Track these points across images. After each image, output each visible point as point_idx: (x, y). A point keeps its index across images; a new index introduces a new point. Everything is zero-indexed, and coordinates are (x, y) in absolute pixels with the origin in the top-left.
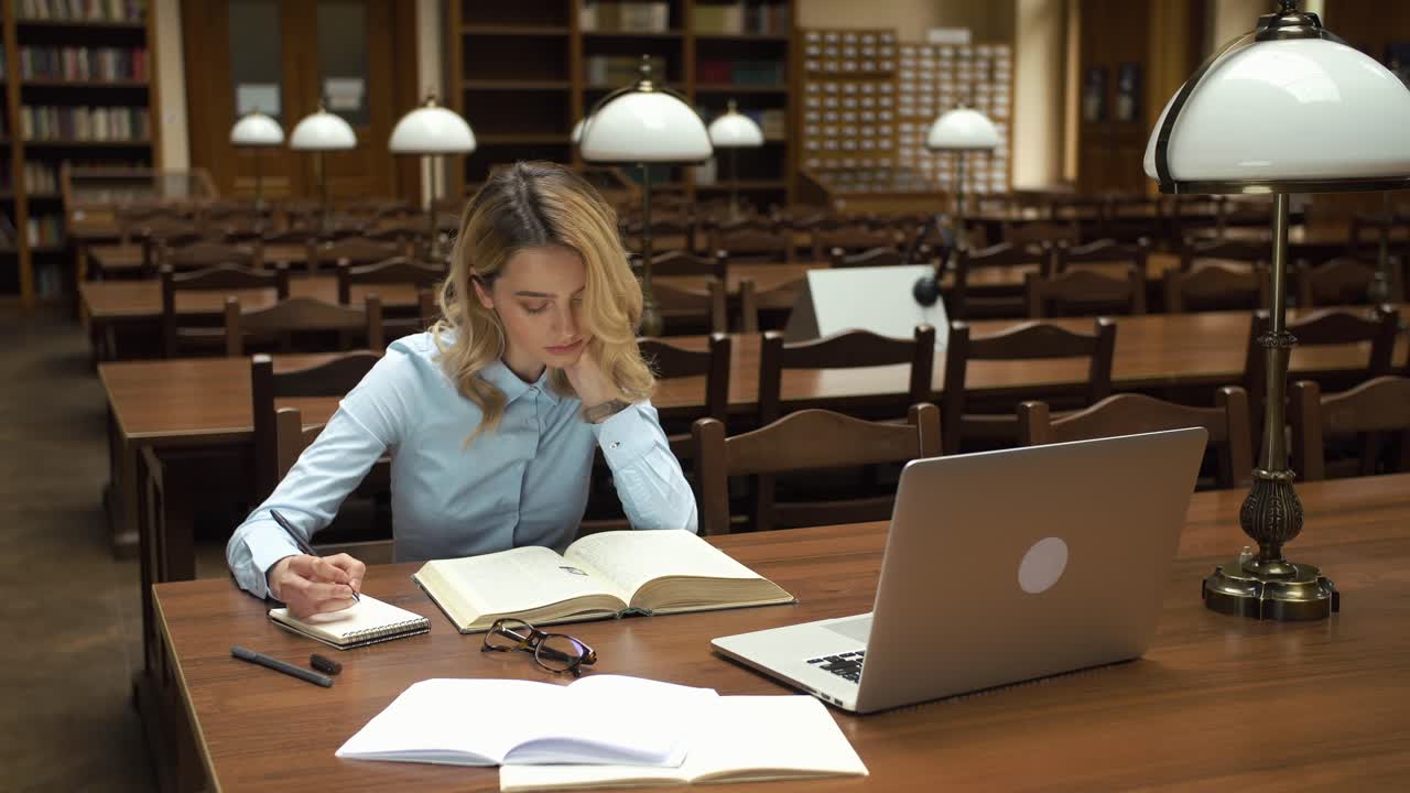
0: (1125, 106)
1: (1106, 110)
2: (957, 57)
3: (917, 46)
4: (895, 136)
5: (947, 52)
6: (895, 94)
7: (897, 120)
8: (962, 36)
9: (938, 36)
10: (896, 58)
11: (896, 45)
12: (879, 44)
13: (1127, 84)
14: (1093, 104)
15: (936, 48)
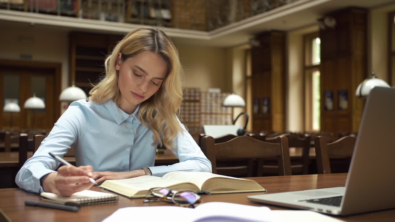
0: (265, 109)
1: (260, 110)
2: (217, 96)
3: (206, 93)
4: (200, 118)
5: (214, 95)
6: (200, 106)
7: (200, 114)
8: (218, 91)
9: (212, 90)
10: (200, 96)
11: (200, 93)
12: (195, 92)
13: (266, 103)
14: (256, 109)
15: (211, 94)
